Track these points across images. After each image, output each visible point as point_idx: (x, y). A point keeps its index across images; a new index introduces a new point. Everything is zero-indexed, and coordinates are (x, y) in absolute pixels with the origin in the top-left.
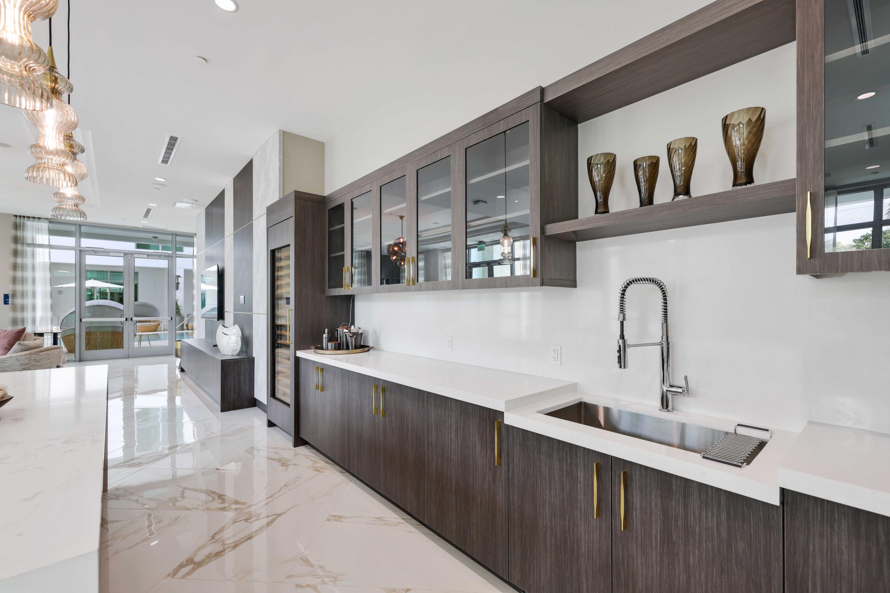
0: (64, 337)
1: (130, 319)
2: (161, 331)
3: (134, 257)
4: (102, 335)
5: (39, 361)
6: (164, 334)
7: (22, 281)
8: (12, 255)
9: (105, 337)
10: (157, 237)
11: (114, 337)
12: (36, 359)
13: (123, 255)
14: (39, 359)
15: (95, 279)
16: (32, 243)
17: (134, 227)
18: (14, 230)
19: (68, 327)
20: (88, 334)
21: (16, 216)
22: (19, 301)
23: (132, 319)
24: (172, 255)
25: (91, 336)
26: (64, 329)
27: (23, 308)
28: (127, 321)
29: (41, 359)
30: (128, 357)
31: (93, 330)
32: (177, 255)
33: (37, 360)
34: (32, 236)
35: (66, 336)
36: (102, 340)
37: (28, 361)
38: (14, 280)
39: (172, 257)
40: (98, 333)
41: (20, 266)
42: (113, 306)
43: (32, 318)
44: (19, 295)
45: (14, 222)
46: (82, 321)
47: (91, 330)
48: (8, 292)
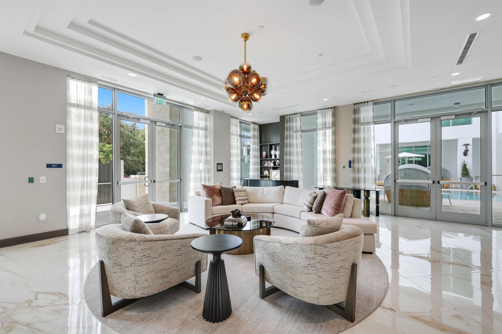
0: (386, 191)
1: (437, 182)
2: (452, 188)
3: (441, 119)
4: (411, 193)
5: (327, 257)
6: (454, 191)
7: (358, 150)
8: (352, 133)
9: (413, 195)
10: (459, 103)
11: (420, 195)
12: (322, 252)
13: (430, 119)
14: (326, 253)
15: (406, 152)
16: (363, 122)
17: (442, 89)
18: (353, 114)
19: (388, 184)
20: (401, 191)
21: (355, 104)
22: (356, 165)
23: (439, 182)
24: (486, 110)
25: (403, 192)
26: (386, 185)
27: (359, 171)
28: (434, 184)
29: (329, 253)
30: (435, 219)
31: (405, 188)
32: (492, 109)
33: (324, 256)
34: (363, 117)
35: (387, 191)
36: (411, 197)
37: (313, 255)
38: (354, 151)
39: (486, 112)
40: (408, 191)
41: (357, 139)
42: (419, 169)
43: (364, 178)
44: (356, 161)
45: (354, 108)
46: (396, 182)
47: (403, 188)
48: (351, 159)
